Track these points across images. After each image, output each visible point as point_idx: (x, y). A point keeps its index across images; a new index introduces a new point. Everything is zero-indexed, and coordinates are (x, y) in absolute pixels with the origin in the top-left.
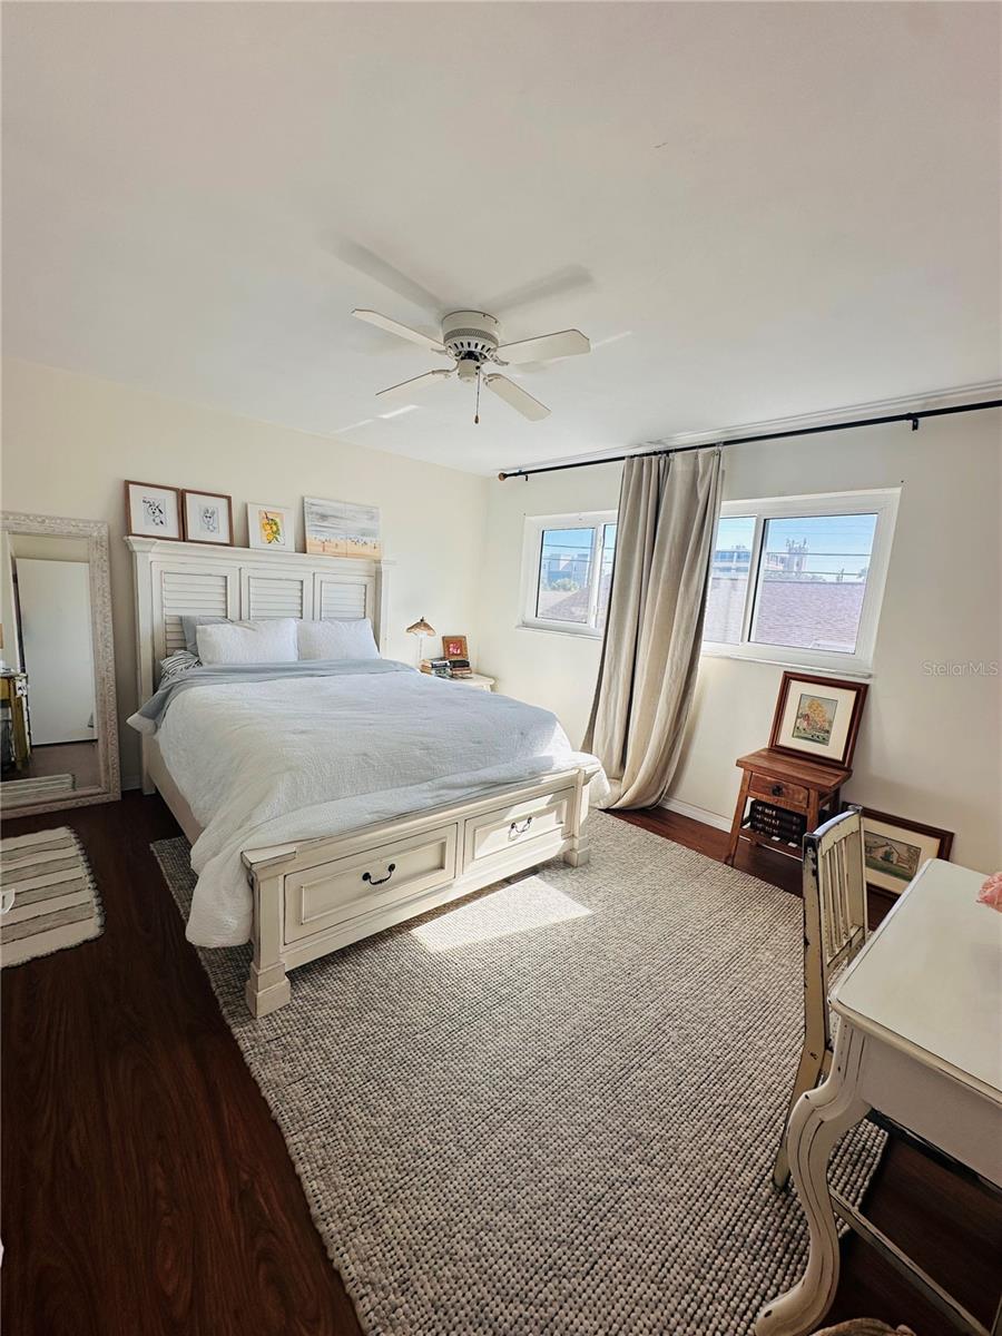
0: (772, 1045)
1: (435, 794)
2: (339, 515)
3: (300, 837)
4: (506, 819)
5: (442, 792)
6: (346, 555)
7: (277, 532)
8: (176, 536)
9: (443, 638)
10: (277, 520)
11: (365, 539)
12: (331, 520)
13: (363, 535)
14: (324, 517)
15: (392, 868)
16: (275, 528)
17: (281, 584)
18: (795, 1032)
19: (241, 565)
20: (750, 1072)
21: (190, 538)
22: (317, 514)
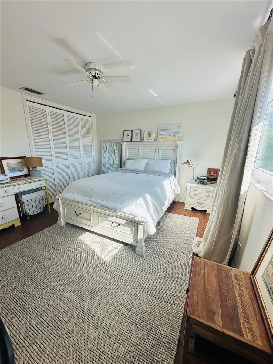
0: (32, 328)
1: (87, 201)
2: (168, 129)
3: (62, 197)
4: (108, 219)
5: (88, 201)
6: (169, 140)
7: (150, 137)
8: (130, 140)
9: (208, 169)
10: (151, 133)
11: (175, 135)
12: (165, 131)
13: (175, 134)
14: (163, 130)
15: (80, 214)
16: (150, 135)
17: (149, 150)
18: (38, 342)
19: (141, 146)
20: (21, 317)
21: (133, 140)
22: (161, 129)
